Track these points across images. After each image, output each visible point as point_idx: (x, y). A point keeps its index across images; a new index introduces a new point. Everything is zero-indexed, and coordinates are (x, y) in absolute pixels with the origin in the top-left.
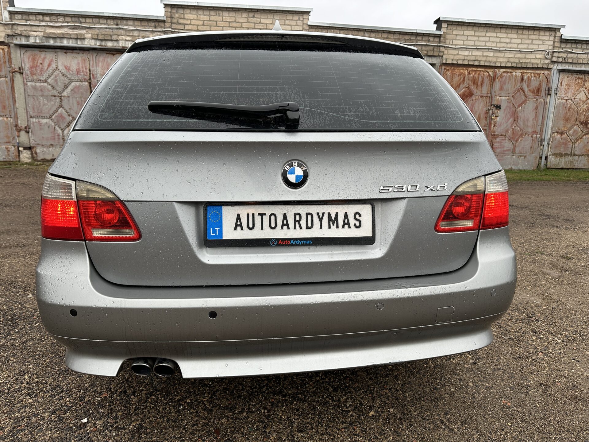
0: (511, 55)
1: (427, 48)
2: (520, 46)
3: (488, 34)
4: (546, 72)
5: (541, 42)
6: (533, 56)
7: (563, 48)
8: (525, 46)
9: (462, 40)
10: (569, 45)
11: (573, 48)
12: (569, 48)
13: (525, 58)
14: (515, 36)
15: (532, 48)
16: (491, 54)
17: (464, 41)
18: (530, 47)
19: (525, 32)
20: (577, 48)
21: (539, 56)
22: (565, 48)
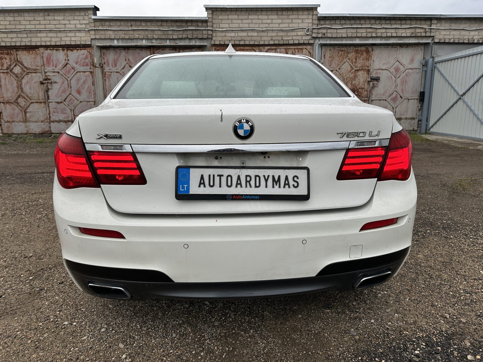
0: (274, 34)
1: (197, 32)
2: (281, 26)
3: (250, 17)
4: (309, 47)
5: (300, 21)
6: (294, 34)
7: (322, 25)
8: (286, 25)
9: (227, 24)
10: (327, 22)
11: (332, 25)
12: (328, 24)
13: (287, 36)
14: (276, 17)
15: (293, 26)
16: (256, 34)
17: (229, 24)
18: (291, 25)
19: (285, 13)
20: (336, 24)
21: (299, 33)
22: (324, 24)
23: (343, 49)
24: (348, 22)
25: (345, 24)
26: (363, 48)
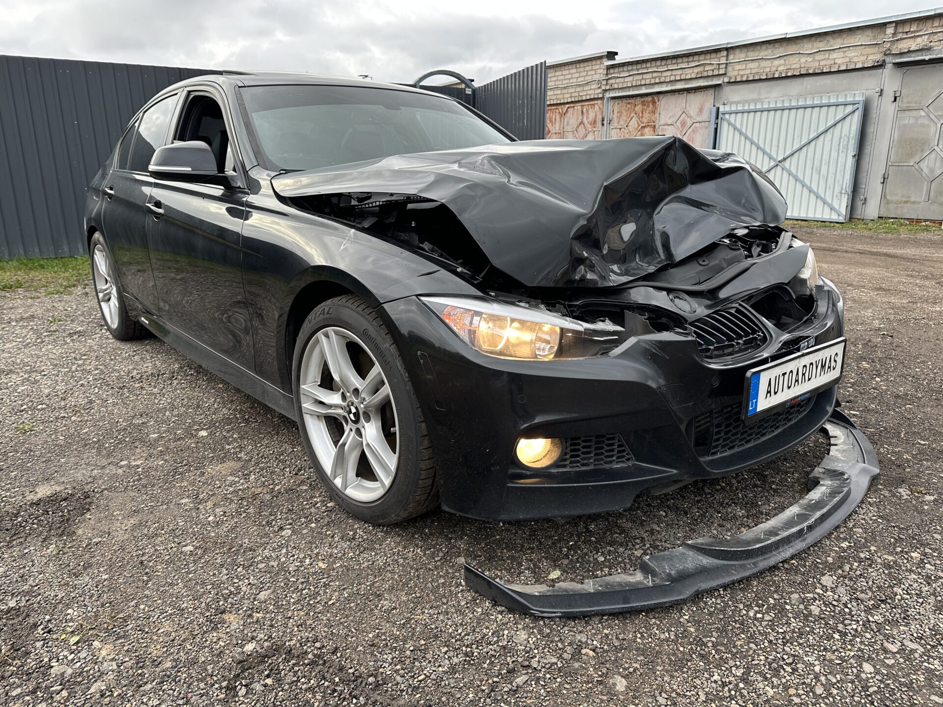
0: (573, 90)
2: (579, 80)
3: (557, 74)
4: (600, 102)
5: (593, 72)
6: (588, 88)
7: (611, 74)
8: (582, 79)
10: (616, 70)
11: (619, 72)
12: (617, 73)
13: (583, 90)
14: (574, 71)
16: (559, 92)
18: (587, 78)
19: (582, 65)
20: (623, 71)
21: (593, 87)
22: (614, 73)
23: (630, 101)
24: (635, 67)
25: (632, 70)
26: (649, 99)
